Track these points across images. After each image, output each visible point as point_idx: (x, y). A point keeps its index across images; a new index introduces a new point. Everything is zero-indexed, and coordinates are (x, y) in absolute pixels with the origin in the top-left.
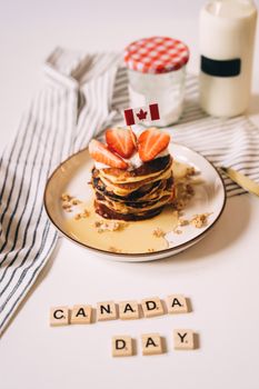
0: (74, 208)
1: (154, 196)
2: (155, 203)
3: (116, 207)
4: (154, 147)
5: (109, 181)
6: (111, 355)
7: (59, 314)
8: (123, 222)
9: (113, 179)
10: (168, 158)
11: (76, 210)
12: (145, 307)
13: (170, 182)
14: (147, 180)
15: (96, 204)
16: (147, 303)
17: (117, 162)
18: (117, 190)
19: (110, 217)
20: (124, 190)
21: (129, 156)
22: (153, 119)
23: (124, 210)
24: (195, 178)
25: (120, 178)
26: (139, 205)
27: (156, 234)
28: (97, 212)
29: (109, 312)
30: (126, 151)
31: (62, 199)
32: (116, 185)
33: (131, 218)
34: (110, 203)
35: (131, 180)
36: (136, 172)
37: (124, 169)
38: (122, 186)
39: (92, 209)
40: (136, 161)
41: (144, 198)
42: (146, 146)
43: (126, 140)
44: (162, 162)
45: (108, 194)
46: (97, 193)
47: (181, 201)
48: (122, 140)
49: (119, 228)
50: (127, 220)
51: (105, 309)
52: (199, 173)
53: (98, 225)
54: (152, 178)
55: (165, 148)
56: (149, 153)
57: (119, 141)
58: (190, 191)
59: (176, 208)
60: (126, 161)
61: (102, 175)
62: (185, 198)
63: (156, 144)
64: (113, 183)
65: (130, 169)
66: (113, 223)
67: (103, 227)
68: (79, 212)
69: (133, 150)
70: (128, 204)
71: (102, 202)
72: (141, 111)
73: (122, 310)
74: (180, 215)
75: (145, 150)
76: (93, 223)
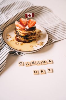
0: (10, 38)
1: (31, 37)
2: (31, 39)
3: (21, 39)
4: (32, 24)
5: (20, 32)
6: (33, 74)
7: (21, 63)
8: (23, 43)
9: (21, 31)
10: (35, 27)
11: (11, 39)
12: (42, 62)
13: (35, 33)
14: (30, 32)
15: (16, 38)
16: (43, 61)
17: (22, 27)
18: (22, 35)
19: (19, 41)
20: (23, 35)
21: (26, 26)
22: (32, 17)
23: (23, 40)
24: (41, 33)
25: (23, 31)
26: (27, 39)
27: (31, 46)
28: (16, 40)
29: (34, 63)
30: (25, 25)
31: (7, 36)
32: (22, 33)
33: (25, 42)
34: (20, 38)
35: (26, 32)
36: (27, 30)
37: (24, 29)
38: (23, 33)
39: (15, 39)
40: (27, 27)
41: (28, 37)
42: (30, 24)
43: (25, 22)
44: (33, 28)
45: (19, 35)
46: (16, 35)
47: (37, 39)
48: (24, 22)
49: (22, 44)
50: (24, 43)
51: (33, 63)
52: (42, 32)
53: (16, 43)
54: (31, 32)
55: (34, 25)
56: (31, 26)
57: (23, 22)
58: (39, 36)
59: (36, 40)
60: (25, 27)
61: (18, 30)
62: (38, 38)
63: (33, 23)
64: (21, 33)
65: (26, 29)
66: (20, 43)
67: (17, 44)
68: (11, 40)
69: (27, 25)
70: (24, 38)
71: (17, 37)
72: (30, 14)
73: (37, 63)
74: (37, 42)
75: (30, 25)
76: (15, 43)
